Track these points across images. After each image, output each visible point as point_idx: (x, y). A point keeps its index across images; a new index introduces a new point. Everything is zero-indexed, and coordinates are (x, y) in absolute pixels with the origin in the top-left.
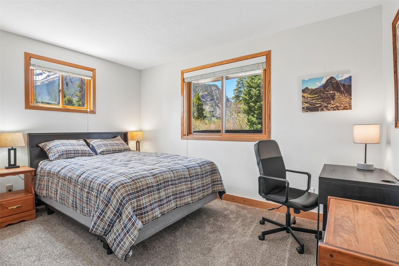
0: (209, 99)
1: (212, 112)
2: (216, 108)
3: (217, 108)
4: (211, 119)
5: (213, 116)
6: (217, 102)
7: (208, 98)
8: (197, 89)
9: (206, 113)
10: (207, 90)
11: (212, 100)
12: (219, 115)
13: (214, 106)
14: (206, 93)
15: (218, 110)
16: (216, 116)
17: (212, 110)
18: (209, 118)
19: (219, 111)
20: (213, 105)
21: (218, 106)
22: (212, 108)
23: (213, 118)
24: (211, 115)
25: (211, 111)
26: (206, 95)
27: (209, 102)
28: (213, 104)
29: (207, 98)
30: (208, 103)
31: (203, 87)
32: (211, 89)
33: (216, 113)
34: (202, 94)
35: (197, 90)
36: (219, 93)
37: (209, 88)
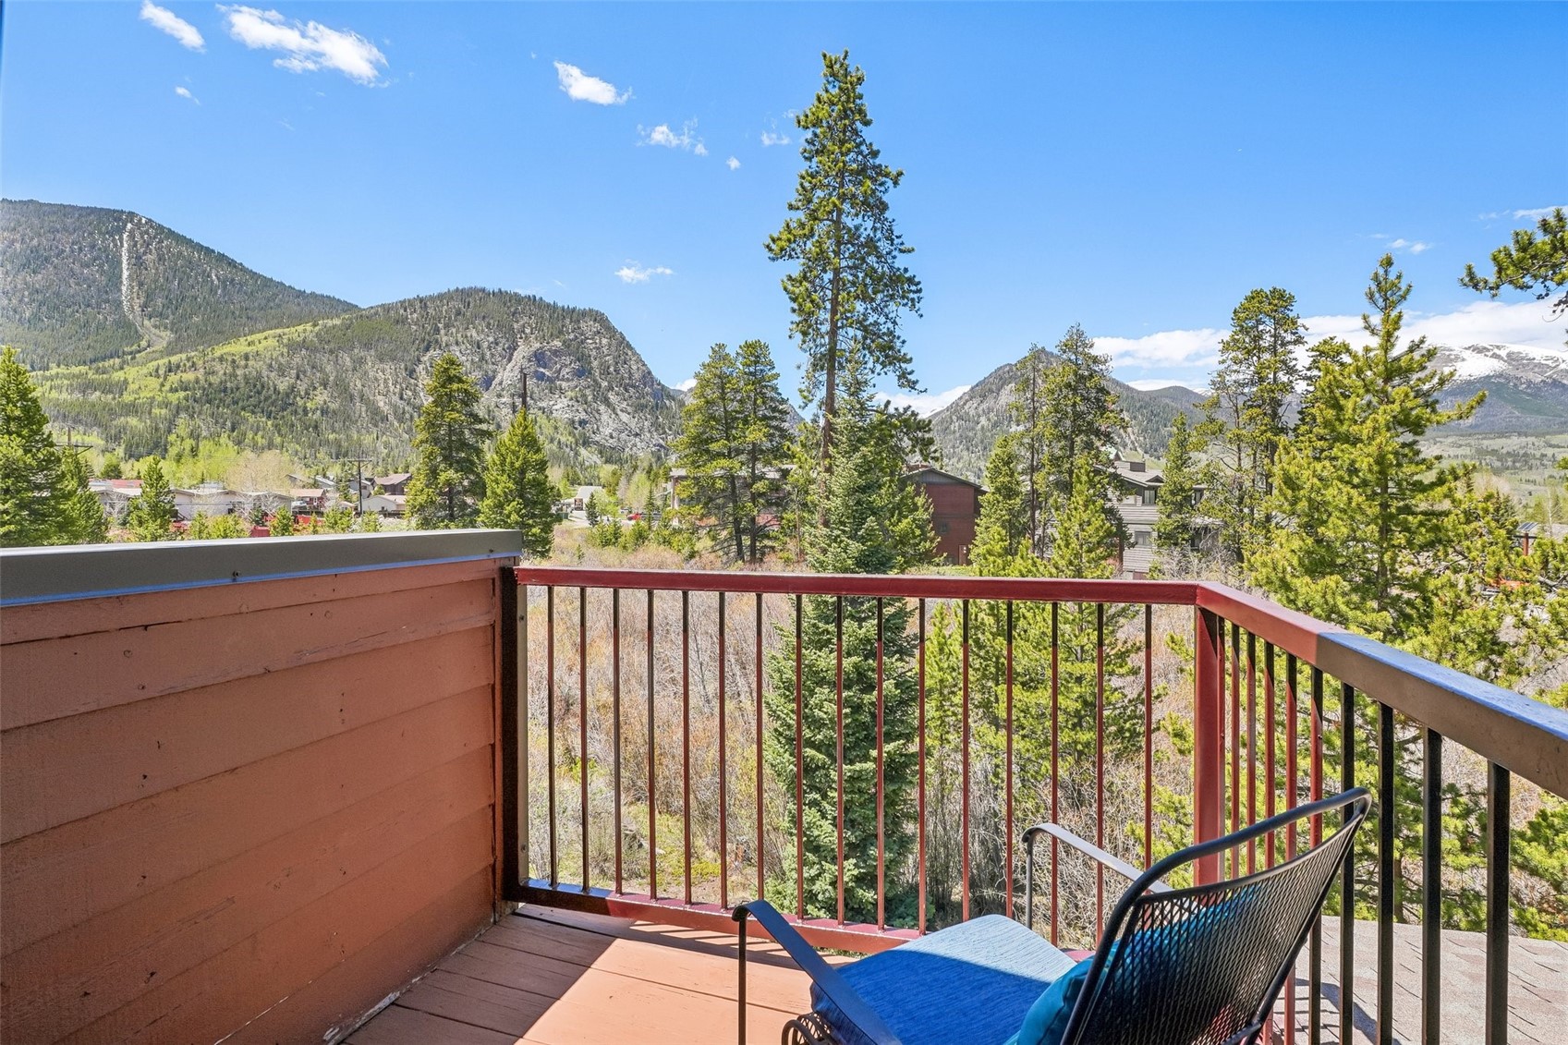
0: (567, 370)
1: (582, 423)
2: (598, 411)
3: (602, 408)
4: (577, 454)
5: (586, 443)
6: (605, 384)
7: (566, 366)
8: (517, 322)
9: (556, 428)
10: (561, 332)
11: (580, 374)
12: (612, 437)
13: (590, 398)
14: (557, 343)
15: (605, 417)
16: (597, 443)
17: (583, 416)
18: (568, 450)
19: (611, 423)
20: (584, 396)
21: (606, 402)
22: (581, 409)
23: (583, 451)
24: (574, 436)
25: (577, 419)
26: (556, 353)
27: (568, 380)
28: (588, 392)
29: (558, 366)
30: (564, 384)
31: (542, 317)
32: (579, 328)
33: (598, 429)
34: (538, 345)
35: (515, 326)
36: (613, 349)
37: (571, 322)
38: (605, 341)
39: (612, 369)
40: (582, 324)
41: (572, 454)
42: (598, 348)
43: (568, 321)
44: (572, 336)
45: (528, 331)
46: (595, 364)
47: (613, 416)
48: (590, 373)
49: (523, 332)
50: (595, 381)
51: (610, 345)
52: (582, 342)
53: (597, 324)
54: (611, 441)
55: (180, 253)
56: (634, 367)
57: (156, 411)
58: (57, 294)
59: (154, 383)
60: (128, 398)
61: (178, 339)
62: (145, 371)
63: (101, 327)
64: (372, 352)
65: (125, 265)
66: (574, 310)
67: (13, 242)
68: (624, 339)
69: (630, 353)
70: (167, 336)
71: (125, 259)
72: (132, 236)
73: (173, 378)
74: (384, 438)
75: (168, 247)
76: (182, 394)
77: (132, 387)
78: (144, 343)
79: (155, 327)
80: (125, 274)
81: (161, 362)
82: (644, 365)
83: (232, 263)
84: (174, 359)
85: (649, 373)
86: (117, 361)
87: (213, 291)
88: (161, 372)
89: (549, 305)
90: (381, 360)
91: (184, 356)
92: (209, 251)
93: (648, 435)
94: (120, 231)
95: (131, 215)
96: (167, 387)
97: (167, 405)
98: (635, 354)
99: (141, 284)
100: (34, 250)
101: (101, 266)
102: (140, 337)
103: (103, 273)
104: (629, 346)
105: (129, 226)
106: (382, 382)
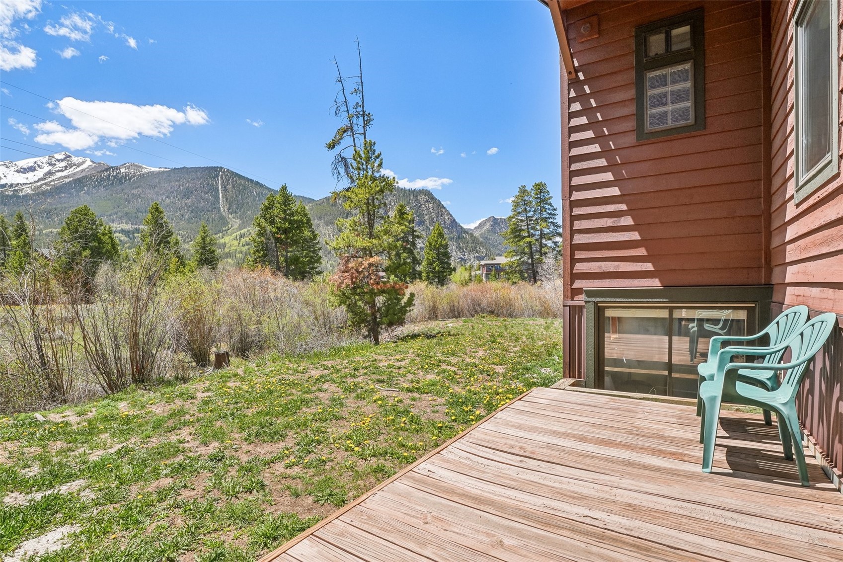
10: (409, 203)
11: (419, 223)
32: (418, 200)
36: (435, 209)
37: (413, 197)
38: (431, 205)
39: (435, 220)
40: (419, 198)
42: (427, 209)
43: (412, 197)
44: (414, 204)
45: (393, 204)
46: (426, 218)
48: (424, 223)
49: (390, 204)
50: (427, 227)
51: (433, 207)
52: (420, 207)
53: (426, 197)
55: (241, 183)
56: (446, 218)
57: (238, 255)
58: (197, 207)
59: (236, 243)
60: (227, 250)
61: (243, 223)
62: (232, 238)
63: (214, 220)
64: (323, 221)
65: (220, 191)
66: (415, 190)
67: (179, 186)
68: (440, 203)
69: (444, 210)
70: (238, 221)
71: (220, 188)
72: (222, 178)
73: (243, 240)
74: (330, 262)
75: (236, 181)
76: (247, 247)
77: (228, 245)
78: (230, 226)
79: (234, 218)
80: (221, 195)
81: (237, 233)
82: (451, 216)
83: (261, 185)
84: (242, 231)
85: (454, 220)
86: (221, 234)
87: (254, 199)
88: (238, 238)
89: (402, 189)
90: (327, 225)
91: (246, 230)
92: (252, 181)
93: (455, 253)
94: (217, 176)
95: (221, 168)
96: (241, 245)
97: (241, 252)
98: (446, 211)
99: (227, 199)
100: (187, 189)
101: (211, 193)
102: (228, 223)
103: (212, 195)
104: (443, 207)
105: (221, 173)
106: (327, 235)
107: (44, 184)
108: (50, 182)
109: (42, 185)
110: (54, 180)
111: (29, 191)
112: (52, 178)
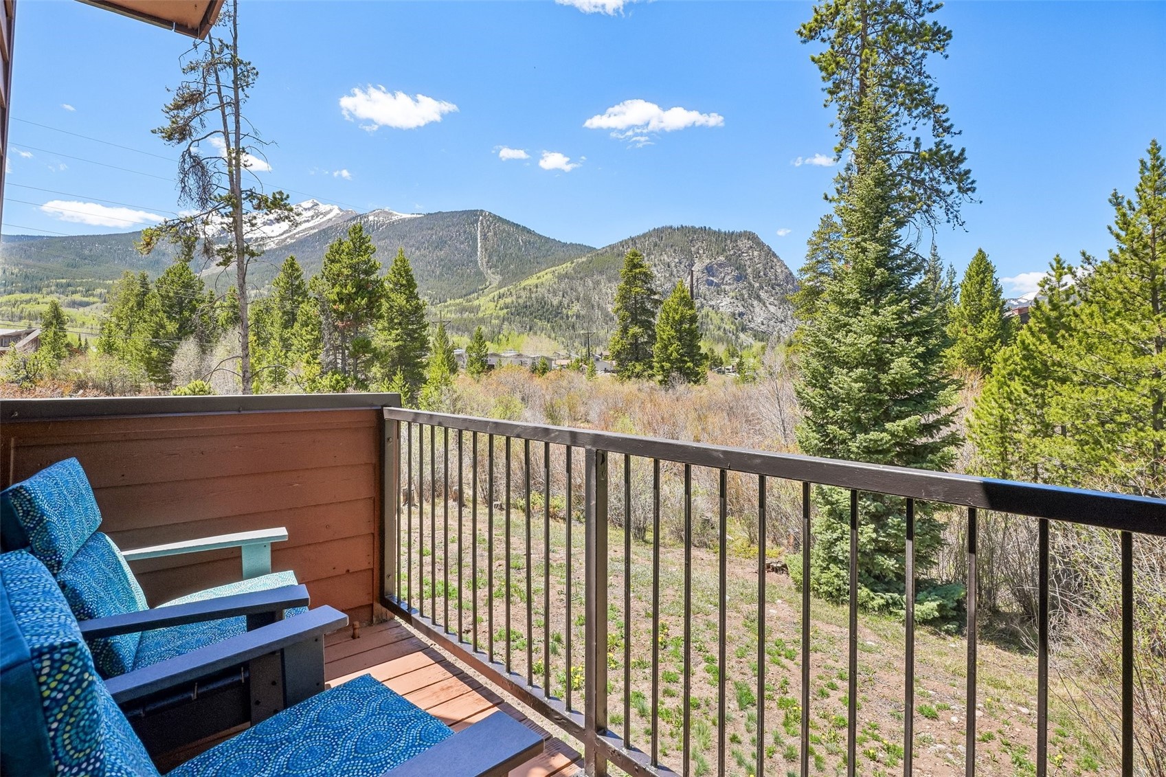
0: (729, 277)
1: (741, 315)
2: (752, 305)
3: (755, 303)
4: (737, 337)
5: (744, 329)
6: (757, 285)
7: (728, 274)
8: (694, 246)
9: (722, 319)
10: (724, 250)
11: (738, 279)
12: (763, 324)
13: (746, 296)
14: (722, 258)
15: (757, 310)
16: (752, 329)
17: (741, 309)
18: (731, 335)
19: (762, 314)
20: (742, 295)
21: (758, 298)
22: (739, 305)
23: (741, 335)
24: (735, 325)
25: (737, 312)
26: (721, 265)
27: (730, 284)
28: (744, 292)
29: (723, 275)
30: (727, 288)
31: (710, 241)
32: (737, 246)
33: (752, 319)
34: (708, 261)
35: (693, 249)
36: (763, 258)
37: (731, 242)
38: (756, 253)
39: (762, 274)
40: (739, 243)
41: (734, 338)
42: (751, 259)
43: (729, 242)
44: (732, 252)
45: (701, 252)
46: (749, 270)
47: (764, 308)
48: (746, 278)
49: (698, 253)
50: (750, 283)
51: (760, 256)
52: (740, 256)
53: (750, 242)
54: (762, 327)
55: (504, 229)
56: (779, 271)
57: (493, 321)
58: (450, 261)
59: (492, 305)
60: (480, 315)
61: (504, 279)
62: (488, 299)
63: (469, 276)
64: (604, 277)
65: (479, 241)
66: (733, 233)
67: (432, 234)
68: (770, 250)
69: (775, 260)
70: (499, 278)
71: (479, 236)
72: (482, 224)
73: (501, 302)
74: (612, 332)
75: (499, 227)
76: (505, 311)
77: (482, 308)
78: (488, 283)
79: (493, 273)
80: (479, 245)
81: (496, 293)
82: (786, 268)
83: (529, 231)
84: (502, 291)
85: (791, 274)
86: (476, 294)
87: (520, 249)
88: (496, 299)
89: (715, 232)
90: (610, 282)
91: (506, 289)
92: (518, 226)
93: (791, 321)
94: (476, 221)
95: (482, 211)
96: (498, 308)
97: (498, 317)
98: (779, 260)
99: (486, 250)
100: (441, 238)
101: (468, 242)
102: (486, 280)
103: (469, 246)
104: (774, 255)
105: (481, 218)
106: (610, 295)
107: (289, 237)
108: (295, 234)
109: (286, 238)
110: (298, 233)
111: (273, 246)
112: (298, 229)
